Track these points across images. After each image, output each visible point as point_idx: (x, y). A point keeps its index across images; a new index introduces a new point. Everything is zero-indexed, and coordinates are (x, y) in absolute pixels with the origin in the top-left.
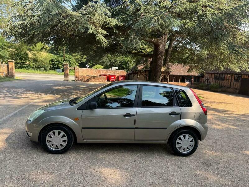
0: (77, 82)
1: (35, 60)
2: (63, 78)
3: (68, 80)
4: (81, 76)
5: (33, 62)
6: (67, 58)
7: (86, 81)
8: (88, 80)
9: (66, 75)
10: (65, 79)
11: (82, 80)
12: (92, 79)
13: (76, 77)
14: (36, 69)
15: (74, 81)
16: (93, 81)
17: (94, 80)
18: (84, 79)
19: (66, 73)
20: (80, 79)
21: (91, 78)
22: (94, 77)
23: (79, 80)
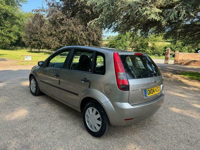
0: (176, 65)
1: (153, 48)
2: (164, 61)
3: (167, 63)
4: (181, 60)
5: (151, 50)
6: (179, 45)
7: (185, 65)
8: (187, 64)
9: (167, 59)
10: (165, 62)
11: (181, 64)
12: (192, 64)
13: (175, 61)
14: (152, 55)
15: (173, 64)
16: (193, 66)
17: (193, 64)
18: (183, 63)
19: (167, 56)
20: (179, 63)
21: (191, 62)
22: (195, 61)
23: (177, 64)
